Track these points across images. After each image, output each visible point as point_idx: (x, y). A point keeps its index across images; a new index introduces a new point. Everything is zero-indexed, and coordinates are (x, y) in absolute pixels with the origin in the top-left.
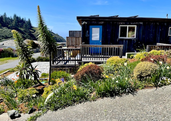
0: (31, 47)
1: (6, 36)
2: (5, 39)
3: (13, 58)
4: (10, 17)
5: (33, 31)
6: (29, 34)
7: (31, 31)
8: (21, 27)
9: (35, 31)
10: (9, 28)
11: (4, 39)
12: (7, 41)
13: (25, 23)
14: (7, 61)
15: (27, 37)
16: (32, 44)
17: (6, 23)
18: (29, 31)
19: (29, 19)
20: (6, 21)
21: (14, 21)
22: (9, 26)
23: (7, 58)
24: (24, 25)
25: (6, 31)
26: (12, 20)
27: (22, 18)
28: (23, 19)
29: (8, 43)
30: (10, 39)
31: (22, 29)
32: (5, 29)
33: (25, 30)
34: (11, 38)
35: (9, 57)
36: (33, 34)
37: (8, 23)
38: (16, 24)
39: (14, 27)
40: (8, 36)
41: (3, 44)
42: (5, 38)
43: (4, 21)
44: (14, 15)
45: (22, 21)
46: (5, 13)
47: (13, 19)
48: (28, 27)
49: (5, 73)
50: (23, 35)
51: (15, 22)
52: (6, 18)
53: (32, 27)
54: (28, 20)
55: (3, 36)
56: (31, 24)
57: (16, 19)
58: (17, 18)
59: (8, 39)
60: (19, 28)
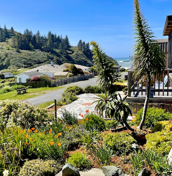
0: (72, 74)
1: (39, 61)
2: (38, 65)
3: (51, 88)
4: (44, 36)
5: (71, 52)
6: (66, 57)
7: (69, 52)
8: (56, 48)
9: (73, 52)
10: (42, 50)
11: (36, 65)
12: (41, 67)
13: (61, 42)
14: (45, 91)
15: (63, 60)
16: (72, 70)
17: (39, 44)
18: (66, 52)
19: (66, 36)
20: (39, 41)
21: (49, 40)
22: (42, 48)
23: (43, 88)
24: (61, 44)
25: (39, 54)
26: (46, 40)
27: (57, 36)
28: (59, 37)
29: (43, 69)
30: (43, 64)
31: (57, 51)
32: (38, 52)
33: (61, 51)
34: (44, 62)
35: (46, 86)
36: (71, 55)
37: (41, 44)
38: (50, 44)
39: (48, 48)
40: (41, 61)
41: (38, 71)
42: (38, 63)
43: (37, 41)
44: (49, 33)
45: (59, 40)
46: (38, 32)
47: (47, 38)
48: (65, 47)
49: (51, 107)
50: (58, 58)
51: (50, 42)
52: (39, 37)
53: (69, 47)
54: (65, 38)
55: (35, 61)
56: (69, 43)
57: (50, 38)
58: (53, 36)
59: (41, 64)
60: (54, 50)
